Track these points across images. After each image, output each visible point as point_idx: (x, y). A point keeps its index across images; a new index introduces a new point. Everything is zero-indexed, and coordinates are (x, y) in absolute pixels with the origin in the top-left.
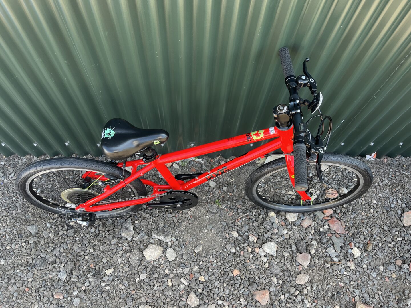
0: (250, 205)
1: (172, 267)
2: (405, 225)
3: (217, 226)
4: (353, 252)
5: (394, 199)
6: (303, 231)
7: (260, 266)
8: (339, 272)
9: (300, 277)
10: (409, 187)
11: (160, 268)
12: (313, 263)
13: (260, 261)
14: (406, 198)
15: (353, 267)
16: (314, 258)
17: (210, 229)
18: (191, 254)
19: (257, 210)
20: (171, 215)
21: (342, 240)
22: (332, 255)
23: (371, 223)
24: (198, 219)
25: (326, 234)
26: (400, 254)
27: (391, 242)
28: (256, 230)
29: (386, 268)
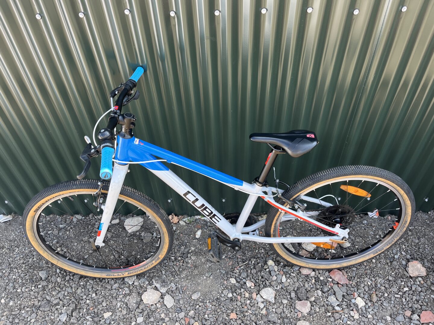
0: (250, 255)
1: (168, 312)
2: (412, 276)
3: (216, 273)
4: (357, 303)
5: (397, 251)
7: (257, 312)
8: (341, 321)
9: (300, 323)
10: (413, 239)
11: (157, 313)
12: (313, 311)
13: (257, 307)
14: (410, 250)
15: (356, 316)
16: (315, 306)
17: (209, 276)
18: (188, 298)
19: (257, 259)
20: (172, 263)
21: (344, 289)
22: (333, 304)
23: (375, 273)
24: (198, 268)
25: (327, 283)
26: (409, 305)
27: (398, 292)
28: (254, 277)
29: (394, 319)
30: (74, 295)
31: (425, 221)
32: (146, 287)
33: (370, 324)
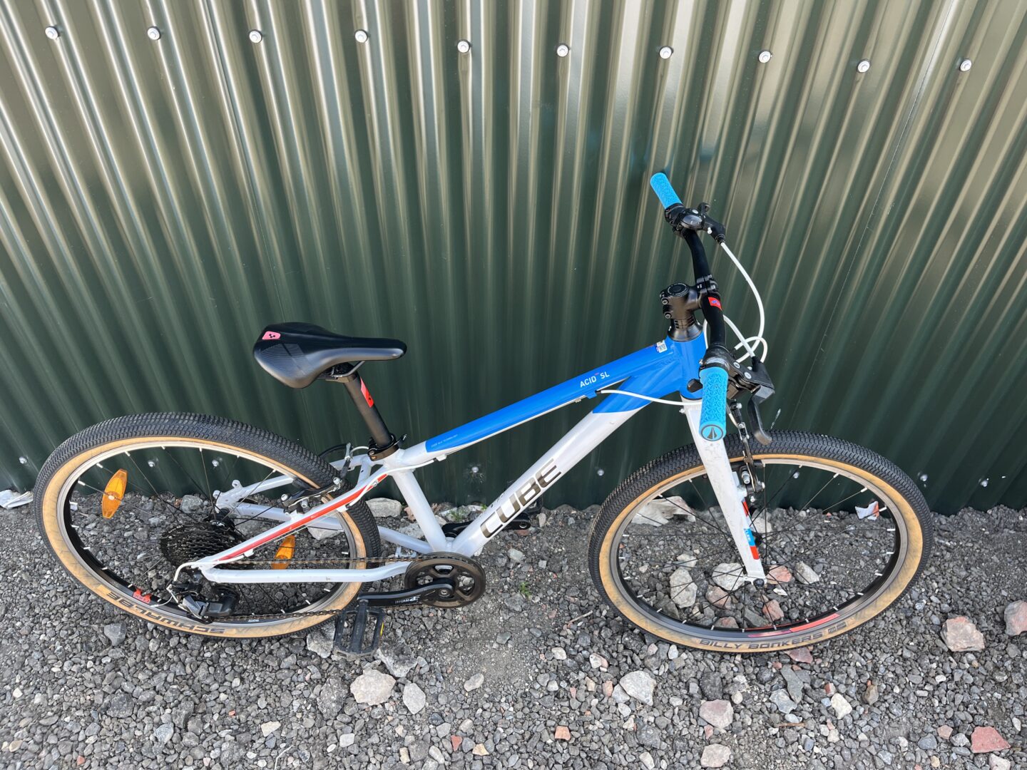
0: (595, 598)
1: (412, 722)
2: (952, 648)
3: (520, 637)
4: (834, 706)
5: (921, 594)
7: (614, 725)
8: (800, 747)
9: (712, 750)
10: (954, 569)
11: (385, 724)
12: (739, 724)
13: (615, 713)
14: (949, 592)
15: (834, 737)
16: (742, 712)
17: (504, 642)
18: (457, 692)
20: (418, 611)
21: (806, 676)
22: (782, 708)
23: (872, 641)
24: (480, 623)
25: (769, 662)
26: (947, 713)
27: (922, 685)
28: (607, 646)
29: (914, 744)
30: (190, 682)
31: (981, 531)
32: (360, 665)
33: (863, 755)
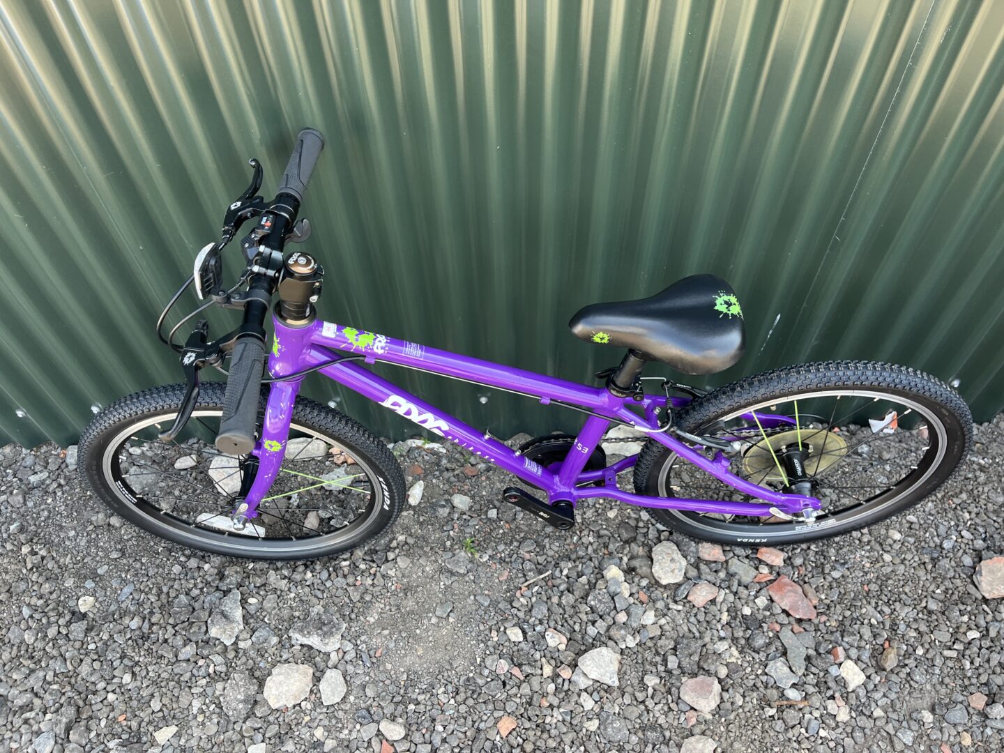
0: (557, 552)
1: (334, 721)
2: (987, 596)
3: (464, 607)
4: (843, 675)
5: (949, 528)
6: (698, 617)
8: (803, 731)
9: (691, 743)
10: (990, 494)
11: (302, 725)
12: (728, 705)
13: (577, 703)
14: (984, 524)
15: (843, 715)
16: (730, 690)
17: (445, 616)
18: (388, 682)
19: (574, 561)
20: (344, 580)
21: (808, 639)
22: (781, 682)
23: (890, 591)
24: (416, 592)
25: (763, 624)
26: (981, 678)
27: (951, 644)
28: (566, 616)
29: (941, 719)
30: (73, 681)
33: (878, 736)
